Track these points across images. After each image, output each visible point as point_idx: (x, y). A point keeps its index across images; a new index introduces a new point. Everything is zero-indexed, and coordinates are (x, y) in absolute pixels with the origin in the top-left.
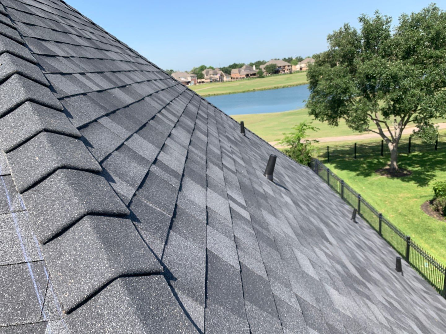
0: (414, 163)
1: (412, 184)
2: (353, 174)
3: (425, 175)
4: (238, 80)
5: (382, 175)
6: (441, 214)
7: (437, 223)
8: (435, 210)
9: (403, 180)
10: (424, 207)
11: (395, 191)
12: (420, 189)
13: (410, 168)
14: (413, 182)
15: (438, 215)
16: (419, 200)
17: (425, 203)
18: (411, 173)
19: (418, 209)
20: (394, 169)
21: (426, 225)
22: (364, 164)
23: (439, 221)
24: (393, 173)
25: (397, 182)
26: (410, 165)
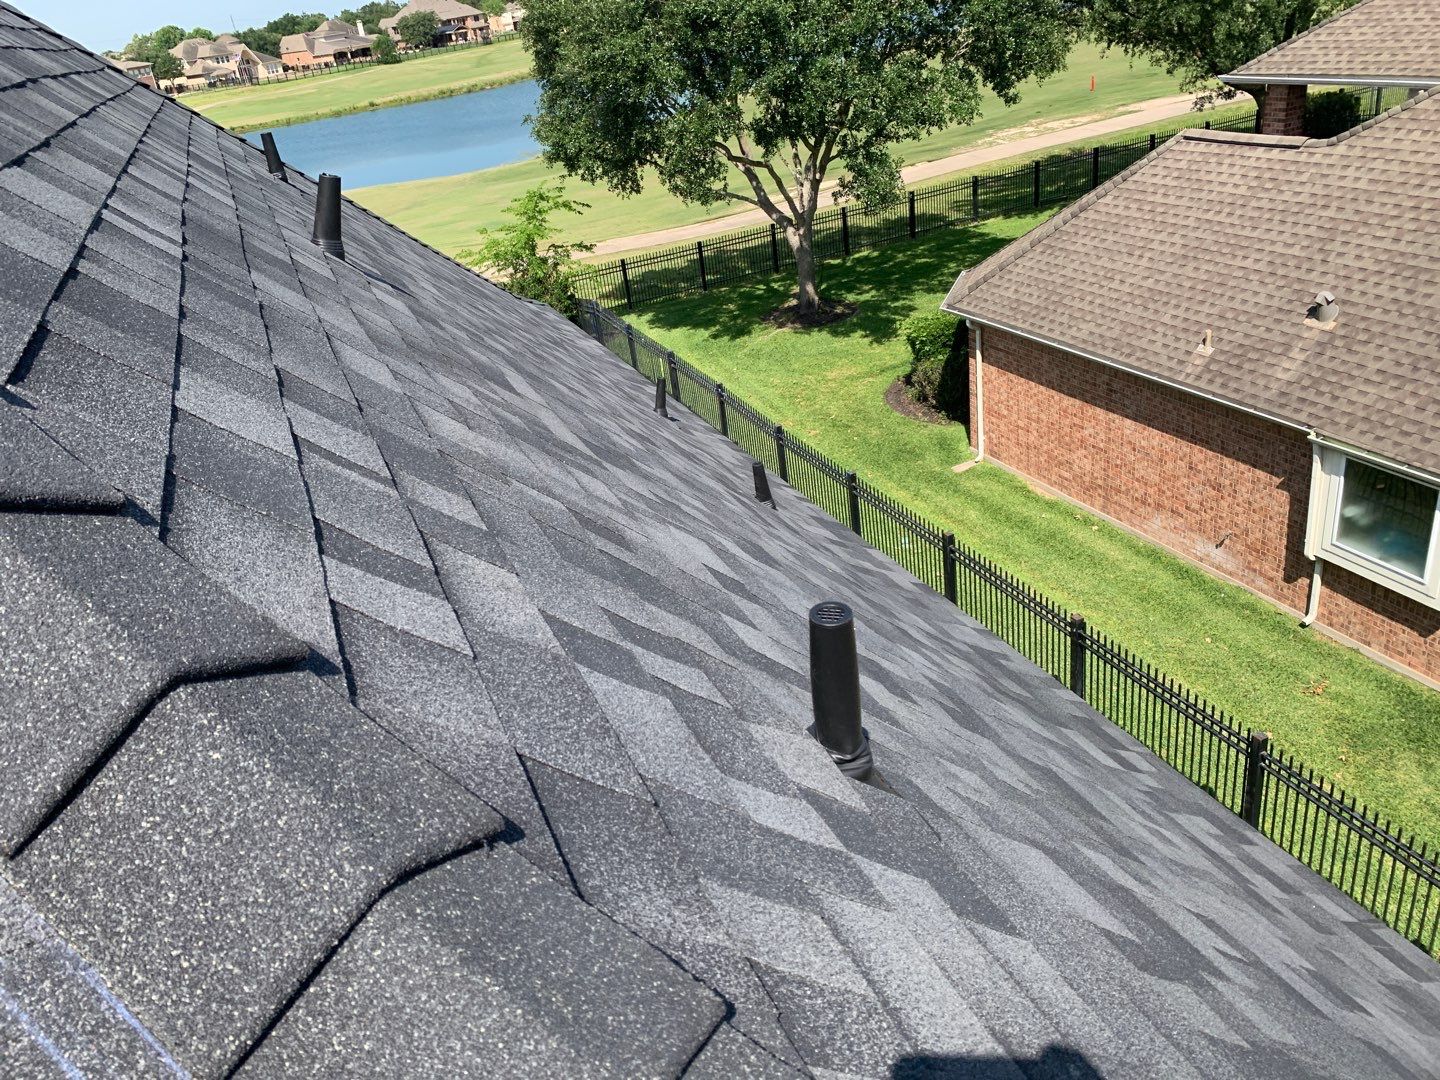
0: (860, 281)
1: (858, 340)
2: (703, 333)
3: (888, 308)
4: (309, 73)
5: (781, 325)
6: (933, 407)
7: (926, 432)
8: (919, 400)
9: (835, 333)
10: (892, 395)
11: (820, 366)
12: (877, 349)
13: (851, 297)
14: (860, 333)
15: (925, 409)
16: (880, 378)
17: (894, 386)
18: (854, 310)
19: (876, 403)
20: (810, 303)
21: (898, 441)
22: (731, 301)
23: (930, 426)
24: (809, 318)
25: (820, 339)
26: (850, 290)
